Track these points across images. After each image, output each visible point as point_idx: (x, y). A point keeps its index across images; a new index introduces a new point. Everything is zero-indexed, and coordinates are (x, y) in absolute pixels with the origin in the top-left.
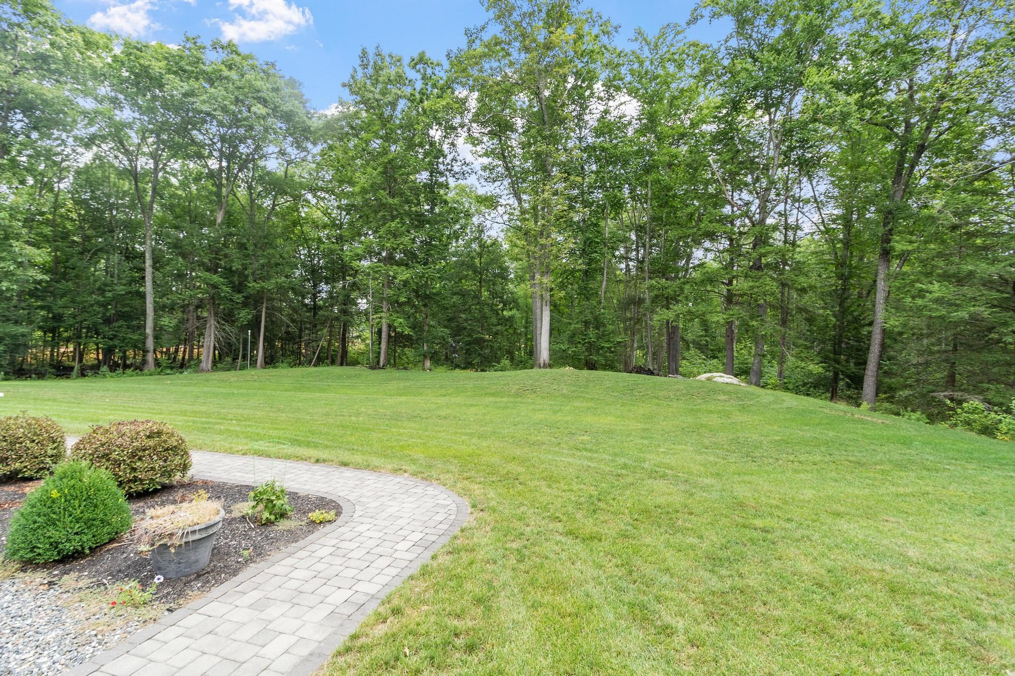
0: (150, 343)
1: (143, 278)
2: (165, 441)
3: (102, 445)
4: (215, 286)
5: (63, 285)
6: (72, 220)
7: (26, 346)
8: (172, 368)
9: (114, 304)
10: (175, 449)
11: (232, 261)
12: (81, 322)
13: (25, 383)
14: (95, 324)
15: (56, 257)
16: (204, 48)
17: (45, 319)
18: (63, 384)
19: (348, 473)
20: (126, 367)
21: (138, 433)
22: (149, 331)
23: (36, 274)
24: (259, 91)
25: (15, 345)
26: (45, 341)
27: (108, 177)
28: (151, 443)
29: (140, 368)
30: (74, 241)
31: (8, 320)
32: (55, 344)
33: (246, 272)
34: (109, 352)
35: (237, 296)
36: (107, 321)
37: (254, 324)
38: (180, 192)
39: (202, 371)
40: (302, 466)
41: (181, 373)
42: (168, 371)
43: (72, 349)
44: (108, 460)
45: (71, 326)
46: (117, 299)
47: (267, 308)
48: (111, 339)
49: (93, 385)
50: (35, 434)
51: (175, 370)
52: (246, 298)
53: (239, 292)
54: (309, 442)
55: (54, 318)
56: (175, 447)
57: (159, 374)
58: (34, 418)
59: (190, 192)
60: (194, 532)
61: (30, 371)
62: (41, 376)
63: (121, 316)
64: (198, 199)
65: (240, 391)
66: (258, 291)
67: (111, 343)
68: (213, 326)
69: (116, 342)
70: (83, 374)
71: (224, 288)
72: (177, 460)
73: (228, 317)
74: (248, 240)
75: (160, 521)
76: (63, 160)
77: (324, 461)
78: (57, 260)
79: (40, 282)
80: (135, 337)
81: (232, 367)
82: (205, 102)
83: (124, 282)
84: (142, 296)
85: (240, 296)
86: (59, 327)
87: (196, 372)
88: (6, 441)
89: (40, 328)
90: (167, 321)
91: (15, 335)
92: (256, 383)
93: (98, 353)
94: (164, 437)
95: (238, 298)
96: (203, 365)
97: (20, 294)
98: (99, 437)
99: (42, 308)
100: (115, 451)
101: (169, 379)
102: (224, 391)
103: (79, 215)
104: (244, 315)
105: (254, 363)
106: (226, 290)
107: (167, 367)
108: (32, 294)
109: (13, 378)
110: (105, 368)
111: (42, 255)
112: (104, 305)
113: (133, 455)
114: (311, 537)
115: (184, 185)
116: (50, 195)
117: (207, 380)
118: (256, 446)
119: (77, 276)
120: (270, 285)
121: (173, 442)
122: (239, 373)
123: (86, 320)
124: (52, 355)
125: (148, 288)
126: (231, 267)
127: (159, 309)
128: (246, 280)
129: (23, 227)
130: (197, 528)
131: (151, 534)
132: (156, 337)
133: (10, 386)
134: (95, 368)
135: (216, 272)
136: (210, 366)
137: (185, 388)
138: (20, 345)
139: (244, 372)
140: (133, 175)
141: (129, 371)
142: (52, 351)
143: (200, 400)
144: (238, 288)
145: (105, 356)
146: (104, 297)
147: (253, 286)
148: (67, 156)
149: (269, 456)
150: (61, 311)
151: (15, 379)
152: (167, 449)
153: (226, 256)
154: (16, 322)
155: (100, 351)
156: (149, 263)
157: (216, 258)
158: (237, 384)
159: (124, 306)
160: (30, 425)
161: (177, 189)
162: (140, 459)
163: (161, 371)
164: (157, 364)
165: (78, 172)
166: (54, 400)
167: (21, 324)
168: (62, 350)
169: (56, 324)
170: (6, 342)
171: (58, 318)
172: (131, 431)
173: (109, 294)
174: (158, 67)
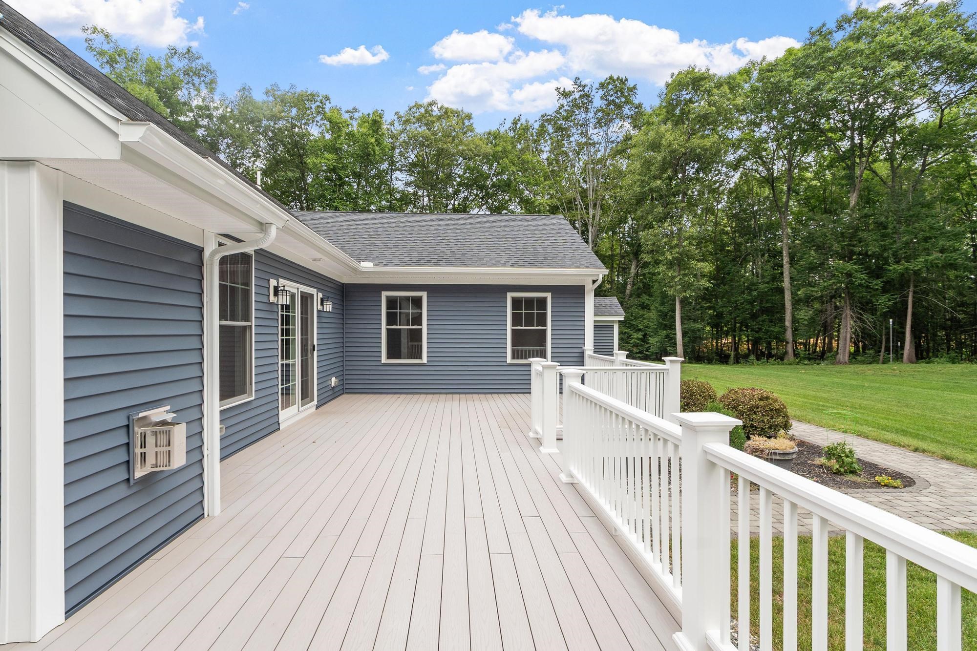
0: (789, 335)
1: (782, 274)
2: (771, 404)
3: (733, 400)
4: (849, 275)
5: (723, 288)
6: (727, 233)
7: (701, 339)
8: (809, 359)
9: (759, 301)
10: (778, 411)
11: (867, 245)
12: (735, 318)
13: (701, 365)
14: (745, 319)
15: (717, 267)
16: (830, 33)
17: (711, 317)
18: (724, 367)
19: (945, 465)
20: (770, 356)
21: (753, 396)
22: (788, 323)
23: (705, 283)
24: (893, 46)
25: (694, 337)
26: (713, 334)
27: (752, 190)
28: (762, 403)
29: (781, 358)
30: (728, 251)
31: (690, 319)
32: (718, 337)
33: (886, 255)
34: (756, 342)
35: (875, 282)
36: (754, 316)
37: (898, 313)
38: (814, 183)
39: (839, 363)
40: (897, 450)
41: (818, 364)
42: (806, 362)
43: (730, 340)
44: (737, 410)
45: (728, 321)
46: (762, 296)
47: (914, 293)
48: (757, 332)
49: (743, 369)
50: (702, 392)
51: (812, 361)
52: (886, 283)
53: (878, 277)
54: (918, 434)
55: (717, 316)
56: (778, 409)
57: (798, 364)
58: (701, 382)
59: (825, 180)
60: (775, 454)
61: (704, 357)
62: (710, 361)
63: (764, 311)
64: (833, 184)
65: (872, 385)
66: (902, 275)
67: (757, 335)
68: (849, 316)
69: (761, 335)
70: (737, 362)
71: (859, 275)
72: (780, 419)
73: (865, 306)
74: (887, 217)
75: (757, 443)
76: (720, 186)
77: (924, 451)
78: (718, 269)
79: (707, 289)
80: (776, 329)
81: (874, 360)
82: (830, 90)
83: (766, 280)
84: (781, 291)
85: (879, 281)
86: (721, 323)
87: (832, 364)
88: (688, 393)
89: (708, 324)
90: (804, 314)
91: (694, 330)
92: (895, 378)
93: (748, 345)
94: (770, 401)
95: (877, 284)
96: (840, 357)
97: (697, 298)
98: (732, 395)
99: (709, 308)
100: (740, 405)
101: (806, 370)
102: (854, 383)
103: (732, 227)
104: (884, 302)
105: (899, 358)
106: (861, 277)
107: (805, 358)
108: (704, 298)
109: (694, 362)
110: (752, 357)
111: (707, 267)
112: (751, 303)
113: (751, 409)
114: (871, 490)
115: (817, 175)
116: (712, 217)
117: (840, 372)
118: (860, 428)
119: (731, 280)
120: (917, 264)
121: (776, 406)
122: (880, 366)
123: (738, 316)
124: (717, 345)
125: (786, 283)
126: (867, 252)
127: (797, 303)
128: (887, 263)
129: (696, 249)
130: (777, 451)
131: (751, 447)
132: (795, 330)
133: (692, 367)
134: (746, 357)
135: (850, 259)
136: (847, 358)
137: (817, 378)
138: (697, 337)
139: (885, 366)
140: (770, 181)
141: (772, 360)
142: (717, 343)
143: (827, 389)
144: (876, 273)
145: (753, 346)
146: (751, 295)
147: (895, 269)
148: (723, 181)
149: (867, 437)
150: (721, 310)
151: (695, 363)
152: (772, 410)
153: (860, 241)
154: (695, 321)
155: (750, 342)
156: (786, 259)
157: (850, 245)
158: (872, 378)
159: (767, 301)
160: (699, 386)
161: (811, 180)
162: (755, 413)
163: (800, 361)
164: (796, 355)
165: (731, 192)
166: (716, 378)
167: (697, 322)
168: (724, 341)
169: (718, 321)
170: (689, 335)
171: (720, 315)
172: (749, 394)
173: (755, 293)
174: (786, 77)
